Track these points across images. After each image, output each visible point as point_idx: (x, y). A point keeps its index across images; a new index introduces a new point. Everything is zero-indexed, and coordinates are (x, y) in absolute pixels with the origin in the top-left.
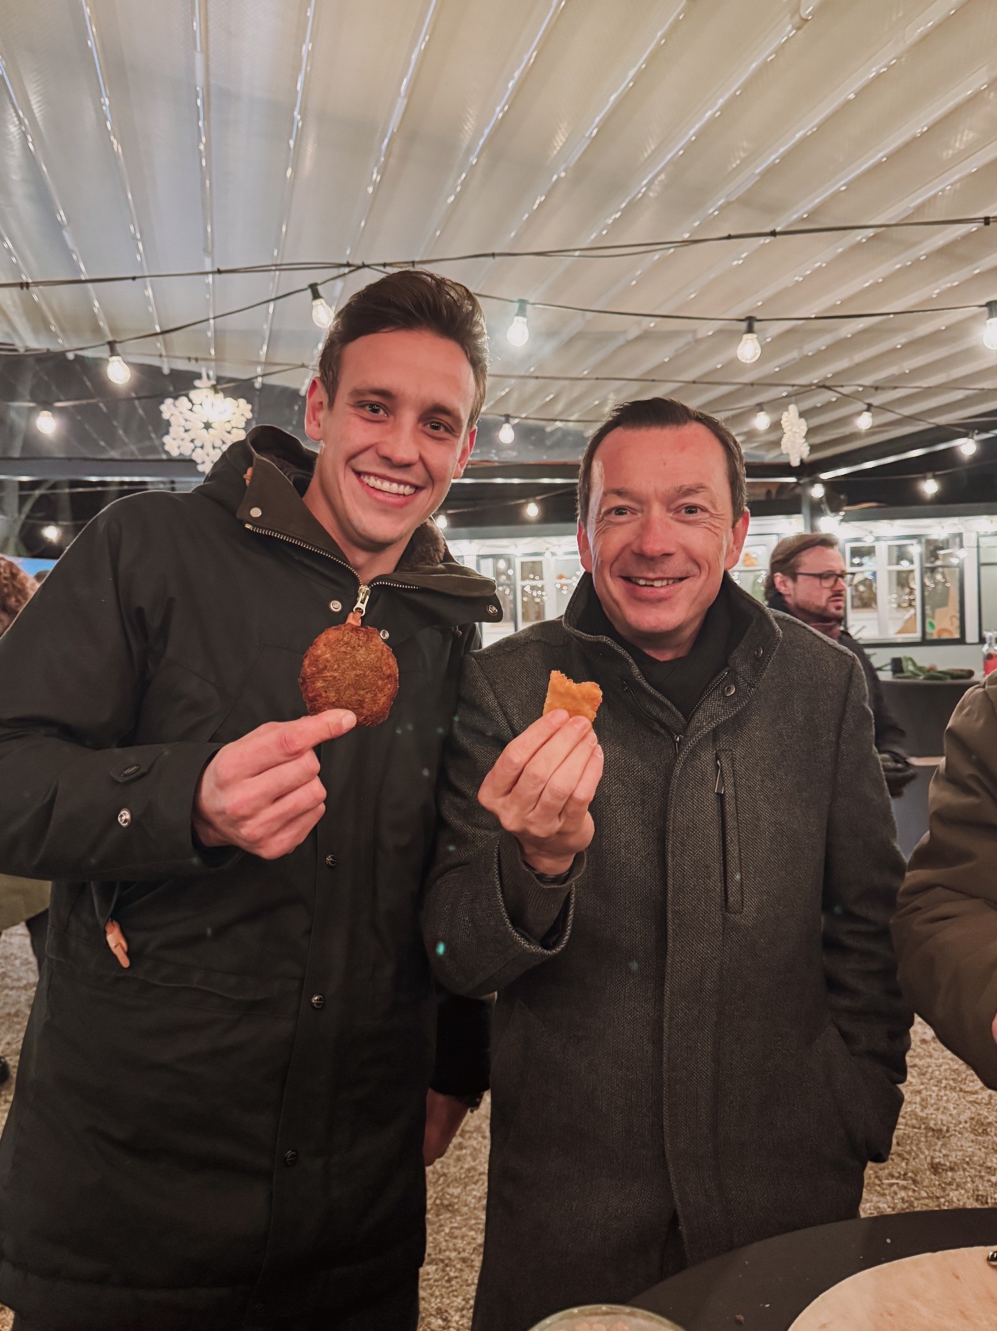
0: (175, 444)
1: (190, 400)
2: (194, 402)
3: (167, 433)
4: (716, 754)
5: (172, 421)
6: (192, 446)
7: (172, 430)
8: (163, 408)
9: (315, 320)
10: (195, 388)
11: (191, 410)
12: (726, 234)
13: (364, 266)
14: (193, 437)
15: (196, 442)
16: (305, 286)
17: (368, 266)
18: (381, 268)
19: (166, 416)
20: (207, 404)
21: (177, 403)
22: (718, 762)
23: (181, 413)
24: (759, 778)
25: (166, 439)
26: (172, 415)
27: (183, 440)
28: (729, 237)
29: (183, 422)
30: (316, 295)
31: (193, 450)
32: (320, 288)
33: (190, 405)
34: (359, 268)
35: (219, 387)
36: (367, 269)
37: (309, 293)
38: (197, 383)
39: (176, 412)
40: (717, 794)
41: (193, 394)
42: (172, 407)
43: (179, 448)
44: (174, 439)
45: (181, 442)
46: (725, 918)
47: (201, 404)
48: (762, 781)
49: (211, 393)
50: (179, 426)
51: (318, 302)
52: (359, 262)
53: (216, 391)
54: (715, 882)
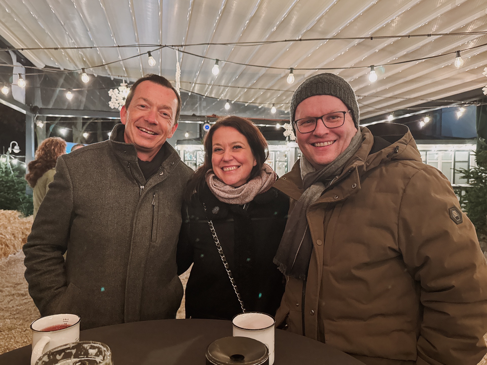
0: (113, 104)
1: (118, 90)
2: (120, 91)
3: (110, 101)
4: (154, 193)
5: (112, 97)
6: (118, 105)
7: (112, 100)
8: (109, 92)
9: (149, 63)
10: (120, 86)
11: (119, 93)
12: (285, 40)
13: (166, 46)
14: (119, 102)
15: (120, 104)
16: (147, 52)
17: (167, 46)
18: (171, 47)
19: (110, 95)
20: (124, 91)
21: (114, 91)
22: (154, 195)
23: (115, 94)
24: (167, 202)
25: (110, 103)
26: (112, 95)
27: (115, 103)
28: (286, 41)
29: (116, 97)
30: (150, 55)
31: (119, 107)
32: (151, 53)
33: (118, 92)
34: (164, 47)
35: (128, 86)
36: (167, 47)
37: (148, 54)
38: (121, 84)
39: (113, 93)
40: (152, 205)
41: (119, 88)
42: (112, 92)
43: (114, 106)
44: (112, 103)
45: (115, 104)
46: (150, 244)
47: (122, 91)
48: (168, 203)
49: (126, 88)
50: (114, 98)
51: (151, 57)
52: (164, 45)
53: (127, 87)
54: (148, 233)
